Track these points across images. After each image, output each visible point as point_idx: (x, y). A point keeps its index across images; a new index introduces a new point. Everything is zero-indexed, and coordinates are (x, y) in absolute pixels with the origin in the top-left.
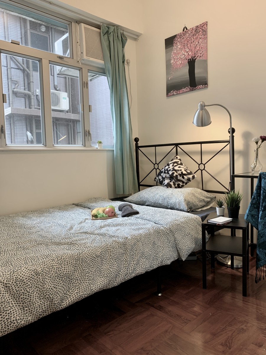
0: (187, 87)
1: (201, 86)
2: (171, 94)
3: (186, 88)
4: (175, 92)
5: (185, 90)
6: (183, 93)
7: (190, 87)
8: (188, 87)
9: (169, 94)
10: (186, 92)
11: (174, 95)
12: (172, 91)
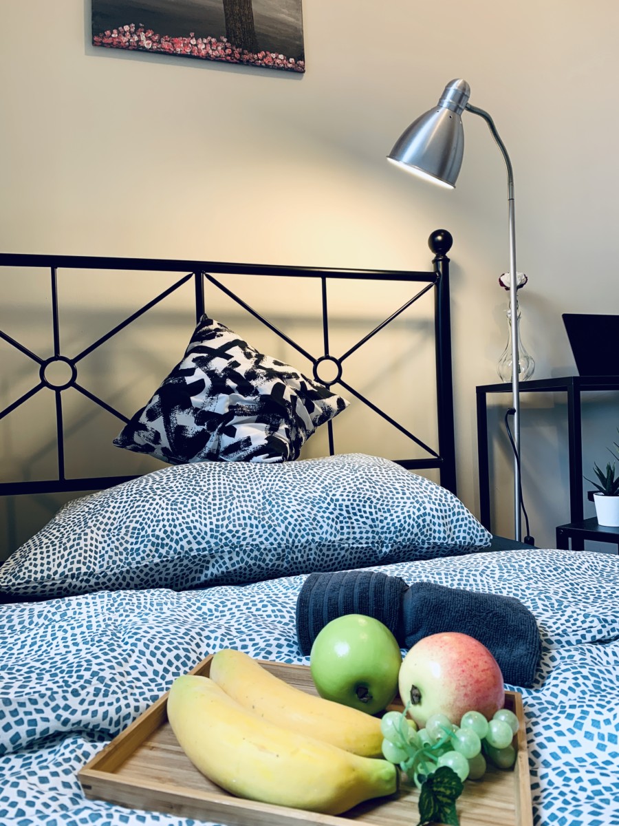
0: (213, 40)
1: (281, 57)
2: (125, 39)
3: (210, 42)
4: (148, 38)
5: (202, 46)
6: (190, 56)
7: (228, 45)
8: (219, 41)
9: (108, 33)
10: (207, 58)
11: (138, 49)
12: (126, 28)
